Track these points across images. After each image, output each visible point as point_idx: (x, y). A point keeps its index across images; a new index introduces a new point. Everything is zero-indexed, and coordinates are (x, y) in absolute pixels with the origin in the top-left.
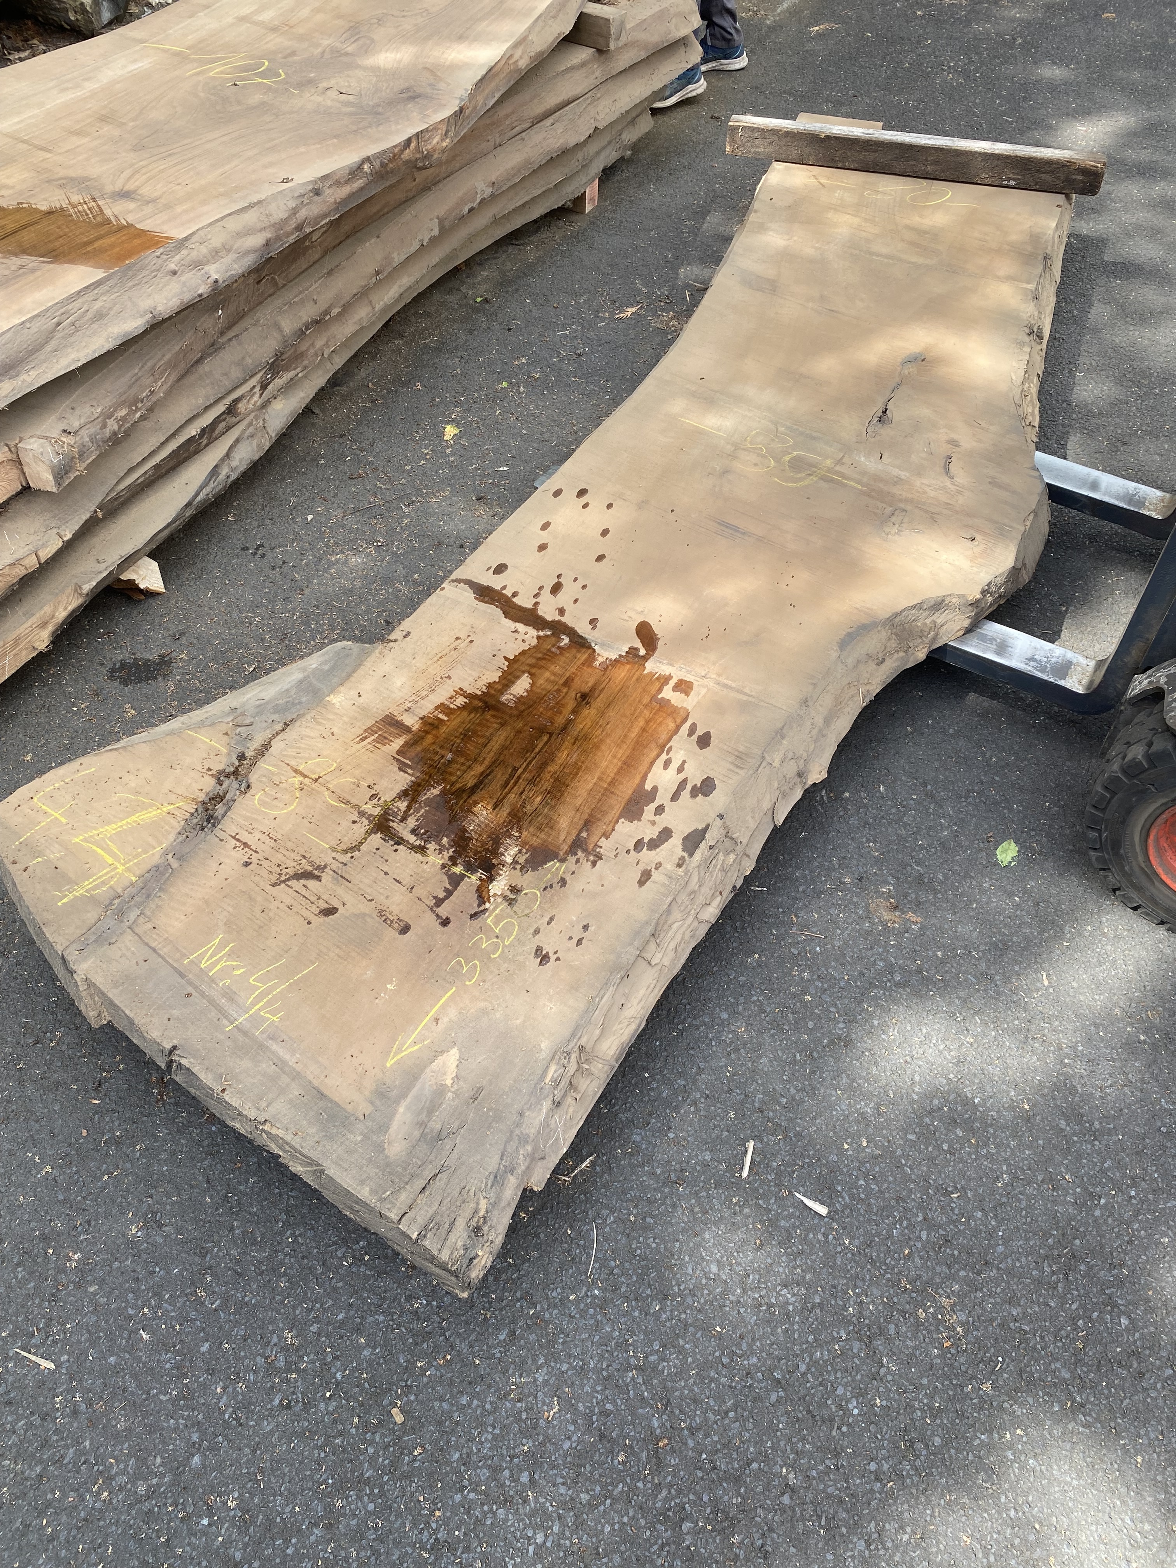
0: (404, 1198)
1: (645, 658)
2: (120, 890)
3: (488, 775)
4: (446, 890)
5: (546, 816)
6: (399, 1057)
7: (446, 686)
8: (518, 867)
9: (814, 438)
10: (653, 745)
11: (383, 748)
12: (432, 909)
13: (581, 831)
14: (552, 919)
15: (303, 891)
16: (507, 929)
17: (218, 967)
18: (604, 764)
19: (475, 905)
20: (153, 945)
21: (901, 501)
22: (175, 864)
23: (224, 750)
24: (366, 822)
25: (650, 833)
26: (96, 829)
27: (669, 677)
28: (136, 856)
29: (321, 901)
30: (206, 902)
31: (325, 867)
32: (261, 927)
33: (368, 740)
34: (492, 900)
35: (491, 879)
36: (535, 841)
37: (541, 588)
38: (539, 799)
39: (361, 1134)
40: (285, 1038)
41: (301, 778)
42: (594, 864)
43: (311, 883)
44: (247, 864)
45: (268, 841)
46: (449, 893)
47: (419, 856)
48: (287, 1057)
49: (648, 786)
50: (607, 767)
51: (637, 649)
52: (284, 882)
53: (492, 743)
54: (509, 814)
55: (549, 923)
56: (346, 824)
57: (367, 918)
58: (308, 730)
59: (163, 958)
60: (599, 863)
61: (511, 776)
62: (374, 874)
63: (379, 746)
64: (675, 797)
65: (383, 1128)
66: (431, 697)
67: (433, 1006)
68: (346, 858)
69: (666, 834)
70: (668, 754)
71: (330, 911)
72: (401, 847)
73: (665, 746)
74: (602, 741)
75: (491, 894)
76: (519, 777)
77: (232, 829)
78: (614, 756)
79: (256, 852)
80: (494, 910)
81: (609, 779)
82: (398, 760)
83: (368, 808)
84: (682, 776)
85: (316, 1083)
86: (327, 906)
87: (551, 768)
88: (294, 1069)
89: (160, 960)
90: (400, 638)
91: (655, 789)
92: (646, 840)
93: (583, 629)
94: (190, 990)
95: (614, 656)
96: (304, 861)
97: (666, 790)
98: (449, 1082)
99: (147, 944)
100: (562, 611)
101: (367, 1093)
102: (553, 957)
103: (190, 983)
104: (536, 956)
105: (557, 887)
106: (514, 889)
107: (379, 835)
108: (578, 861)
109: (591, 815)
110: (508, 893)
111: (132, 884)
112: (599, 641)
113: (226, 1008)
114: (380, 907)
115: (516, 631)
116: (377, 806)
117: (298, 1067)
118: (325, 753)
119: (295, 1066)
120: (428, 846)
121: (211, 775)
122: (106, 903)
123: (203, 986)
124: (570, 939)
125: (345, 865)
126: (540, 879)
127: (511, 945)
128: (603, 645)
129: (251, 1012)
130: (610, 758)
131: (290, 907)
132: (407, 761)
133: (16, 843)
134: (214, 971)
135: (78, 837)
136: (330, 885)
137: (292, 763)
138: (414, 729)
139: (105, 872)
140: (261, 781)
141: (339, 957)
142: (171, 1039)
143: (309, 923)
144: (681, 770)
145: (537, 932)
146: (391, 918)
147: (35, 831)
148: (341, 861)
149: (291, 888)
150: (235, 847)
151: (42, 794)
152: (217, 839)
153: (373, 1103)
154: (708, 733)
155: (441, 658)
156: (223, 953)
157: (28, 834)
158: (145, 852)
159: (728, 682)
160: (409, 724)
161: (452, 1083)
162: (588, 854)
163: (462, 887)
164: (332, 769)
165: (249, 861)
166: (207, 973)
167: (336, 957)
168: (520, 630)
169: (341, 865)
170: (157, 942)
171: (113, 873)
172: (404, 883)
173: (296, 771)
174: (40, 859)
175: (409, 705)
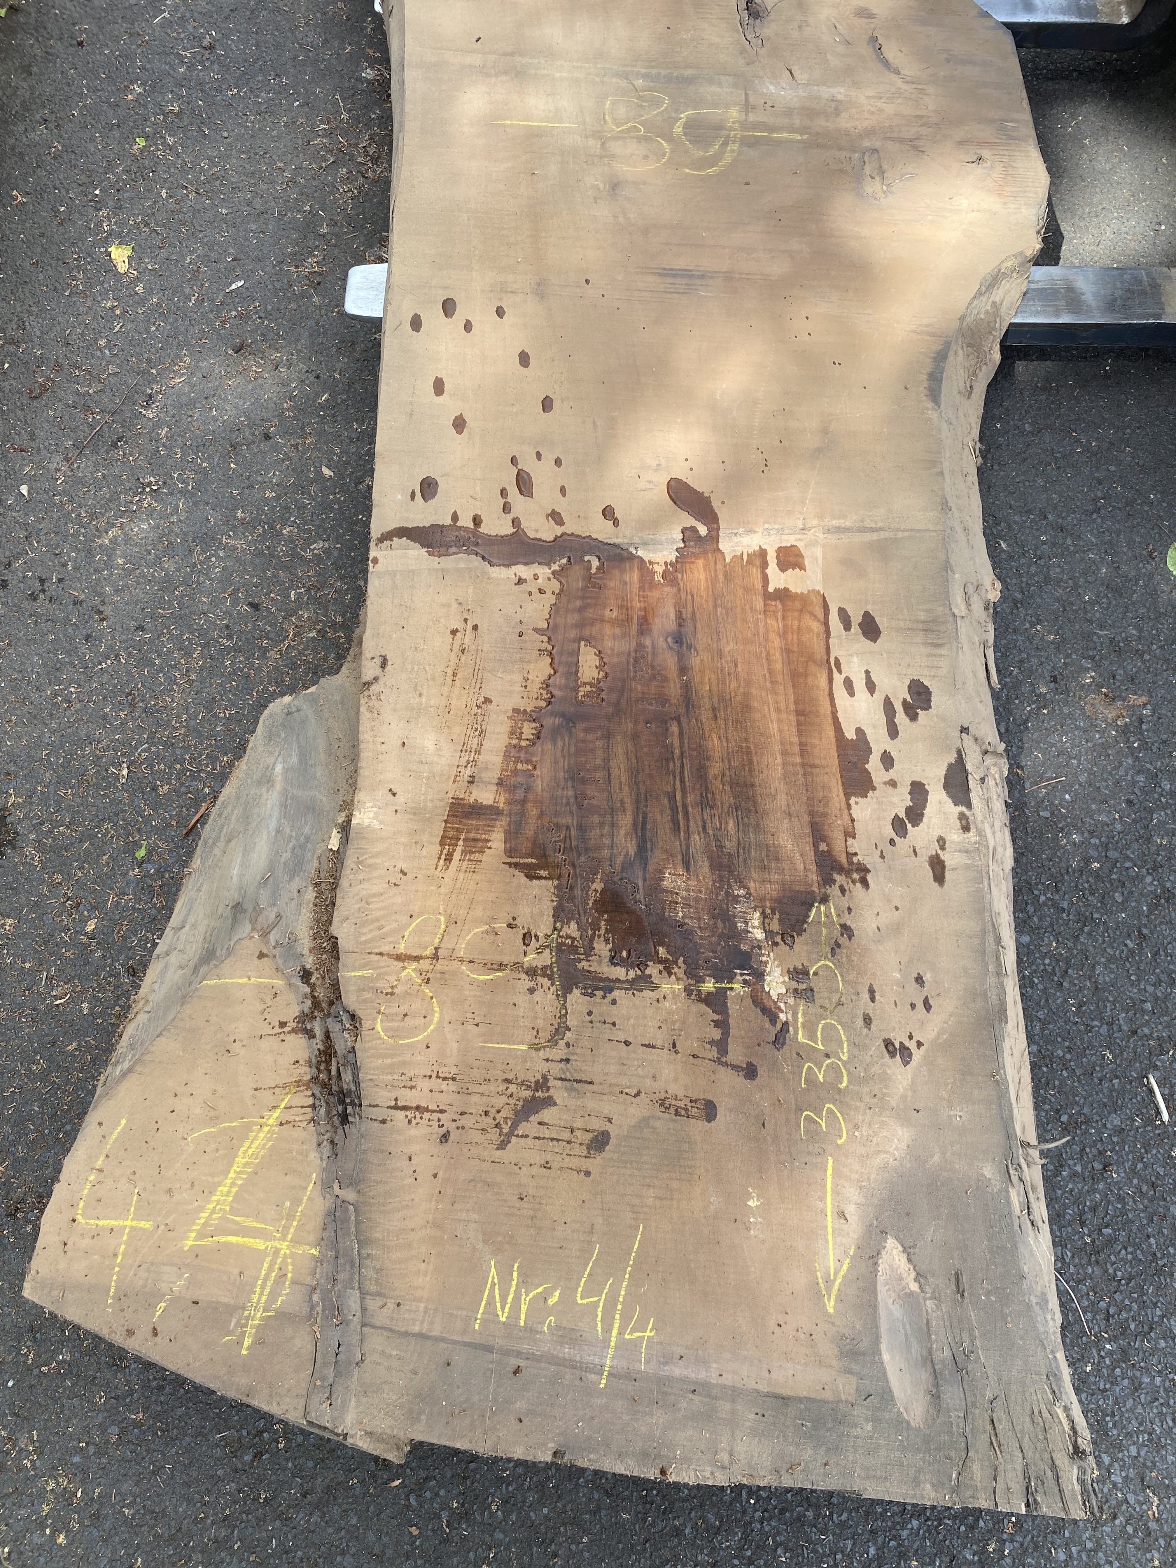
0: (978, 1471)
1: (713, 537)
2: (309, 1280)
3: (644, 824)
4: (717, 1024)
5: (759, 845)
6: (834, 1291)
7: (493, 716)
8: (778, 939)
9: (689, 81)
10: (812, 667)
11: (484, 858)
12: (719, 1061)
13: (816, 846)
14: (872, 991)
15: (546, 1132)
16: (830, 1035)
17: (524, 1308)
18: (774, 728)
19: (767, 1025)
20: (416, 1329)
21: (861, 137)
22: (350, 1195)
23: (279, 983)
24: (546, 982)
25: (900, 802)
26: (201, 1209)
27: (763, 553)
28: (290, 1217)
29: (578, 1133)
30: (436, 1225)
31: (545, 1077)
32: (532, 1218)
33: (457, 856)
34: (782, 1006)
35: (759, 976)
36: (771, 890)
37: (503, 492)
38: (731, 824)
39: (867, 1420)
40: (679, 1351)
41: (414, 965)
42: (865, 883)
43: (547, 1115)
44: (445, 1137)
45: (444, 1086)
46: (723, 1024)
47: (647, 993)
48: (702, 1375)
49: (850, 734)
50: (781, 731)
51: (694, 529)
52: (511, 1134)
53: (615, 772)
54: (712, 867)
55: (873, 1000)
56: (522, 999)
57: (652, 1122)
58: (365, 885)
59: (443, 1340)
60: (869, 878)
61: (674, 809)
62: (614, 1053)
63: (476, 856)
64: (893, 731)
65: (887, 1396)
66: (487, 744)
67: (823, 1199)
68: (559, 1052)
69: (918, 790)
70: (840, 671)
71: (600, 1142)
72: (616, 993)
73: (828, 661)
74: (747, 695)
75: (775, 998)
76: (685, 806)
77: (384, 1097)
78: (778, 710)
79: (442, 1111)
80: (795, 1015)
81: (797, 749)
82: (516, 865)
83: (531, 959)
84: (879, 696)
85: (764, 1388)
86: (590, 1135)
87: (715, 769)
88: (724, 1387)
89: (443, 1345)
90: (378, 671)
91: (859, 731)
92: (902, 815)
93: (601, 530)
94: (514, 1362)
95: (672, 556)
96: (513, 1088)
97: (874, 727)
98: (914, 1287)
99: (406, 1334)
100: (555, 517)
101: (834, 1362)
102: (912, 1045)
103: (507, 1353)
104: (892, 1054)
105: (844, 940)
106: (798, 974)
107: (576, 992)
108: (843, 890)
109: (812, 814)
110: (794, 984)
111: (319, 1260)
112: (636, 540)
113: (578, 1358)
114: (656, 1097)
115: (520, 581)
116: (539, 951)
117: (728, 1380)
118: (415, 908)
119: (721, 1381)
120: (648, 972)
121: (293, 1031)
122: (305, 1310)
123: (525, 1347)
124: (913, 1006)
125: (568, 1060)
126: (817, 943)
127: (852, 1057)
128: (645, 544)
129: (613, 1344)
130: (774, 715)
131: (547, 1166)
132: (530, 860)
133: (110, 1301)
134: (523, 1317)
135: (187, 1238)
136: (573, 1103)
137: (385, 949)
138: (501, 805)
139: (266, 1265)
140: (365, 1001)
141: (661, 1199)
142: (545, 1445)
143: (588, 1174)
144: (871, 687)
145: (868, 1020)
146: (681, 1104)
147: (119, 1265)
148: (558, 1058)
149: (527, 1136)
150: (410, 1122)
151: (82, 1204)
152: (376, 1124)
153: (848, 1371)
154: (867, 615)
155: (454, 675)
156: (514, 1283)
157: (115, 1278)
158: (296, 1202)
159: (835, 523)
160: (490, 802)
161: (920, 1287)
162: (848, 873)
163: (733, 1008)
164: (443, 927)
165: (443, 1130)
166: (517, 1325)
167: (658, 1202)
168: (524, 576)
169: (562, 1065)
170: (418, 1323)
171: (279, 1261)
172: (659, 1044)
173: (399, 958)
174: (163, 1304)
175: (468, 771)
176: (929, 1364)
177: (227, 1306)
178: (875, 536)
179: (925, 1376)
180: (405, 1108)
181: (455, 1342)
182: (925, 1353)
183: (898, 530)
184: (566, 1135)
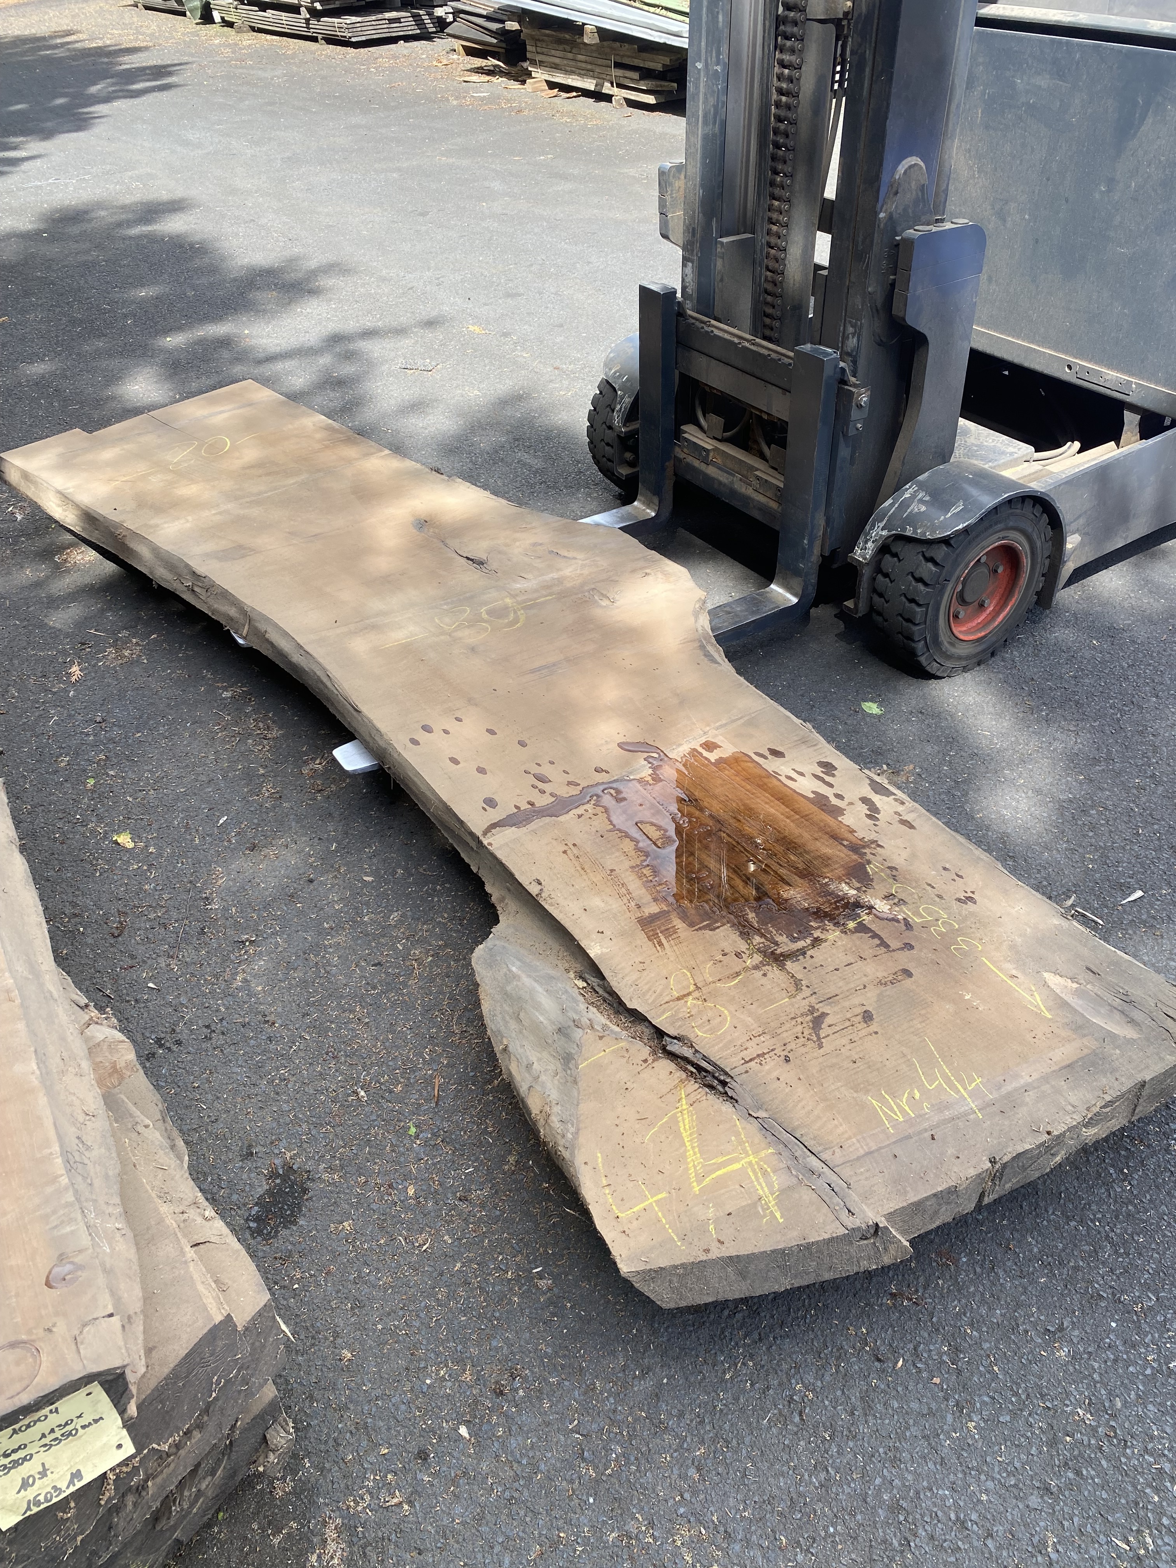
1: (663, 755)
2: (782, 1166)
4: (873, 937)
5: (814, 858)
6: (1043, 1008)
7: (622, 875)
8: (864, 889)
9: (472, 597)
10: (766, 780)
11: (680, 934)
12: (890, 951)
13: (841, 844)
14: (930, 885)
15: (836, 1028)
16: (929, 912)
17: (907, 1108)
18: (772, 811)
19: (897, 924)
20: (862, 1152)
23: (623, 1045)
24: (768, 967)
25: (862, 808)
26: (687, 1169)
27: (694, 750)
28: (741, 1143)
29: (853, 1019)
30: (823, 1100)
31: (812, 1007)
32: (869, 1067)
33: (664, 941)
34: (895, 913)
35: (871, 908)
36: (840, 872)
37: (534, 786)
38: (792, 857)
39: (1114, 1050)
40: (1001, 1079)
41: (691, 997)
42: (880, 846)
43: (828, 1020)
44: (787, 1060)
45: (762, 1039)
46: (875, 936)
47: (824, 945)
48: (1022, 1082)
49: (812, 796)
50: (777, 810)
51: (650, 757)
52: (819, 1039)
54: (801, 878)
55: (933, 887)
56: (764, 981)
57: (884, 994)
58: (627, 978)
59: (881, 1148)
60: (880, 843)
62: (835, 977)
63: (675, 936)
64: (829, 785)
65: (1111, 1035)
66: (631, 888)
67: (998, 976)
68: (807, 992)
70: (780, 775)
71: (867, 1017)
72: (809, 953)
73: (771, 775)
74: (744, 805)
75: (888, 912)
77: (736, 1062)
78: (767, 803)
79: (773, 1050)
80: (905, 913)
81: (792, 813)
82: (700, 929)
83: (751, 962)
84: (808, 775)
85: (1055, 1068)
86: (860, 1017)
87: (760, 840)
88: (1037, 1080)
89: (883, 1151)
90: (540, 887)
91: (814, 792)
93: (602, 778)
94: (927, 1135)
95: (649, 771)
96: (799, 1020)
97: (819, 787)
98: (1075, 985)
99: (859, 1158)
100: (572, 783)
101: (1074, 1036)
102: (970, 895)
103: (920, 1133)
104: (965, 903)
105: (895, 873)
106: (888, 897)
107: (788, 963)
108: (873, 854)
109: (826, 834)
110: (891, 902)
111: (778, 1153)
112: (624, 774)
113: (956, 1113)
114: (875, 983)
115: (580, 816)
116: (751, 956)
117: (1035, 1076)
118: (665, 973)
119: (1033, 1078)
120: (815, 936)
121: (654, 1061)
122: (795, 1180)
123: (926, 1125)
124: (953, 880)
125: (815, 993)
126: (884, 880)
127: (949, 914)
128: (631, 773)
129: (966, 1096)
130: (767, 806)
131: (852, 1041)
132: (705, 923)
133: (679, 1244)
134: (910, 1112)
135: (693, 1187)
136: (836, 1009)
137: (667, 999)
138: (666, 909)
139: (751, 1174)
140: (680, 1027)
141: (923, 1022)
142: (981, 1160)
143: (876, 1033)
144: (802, 774)
145: (940, 897)
146: (890, 978)
147: (667, 1223)
148: (809, 994)
149: (828, 1035)
150: (761, 1064)
151: (614, 1207)
152: (744, 1076)
153: (1084, 1036)
154: (769, 749)
155: (583, 869)
156: (890, 1100)
157: (670, 1231)
158: (738, 1135)
159: (717, 724)
160: (658, 910)
161: (1077, 983)
162: (868, 846)
163: (873, 927)
164: (688, 974)
165: (783, 1058)
166: (911, 1118)
167: (924, 1024)
168: (580, 813)
169: (814, 996)
170: (860, 1149)
171: (756, 1167)
172: (853, 961)
173: (678, 999)
174: (711, 1227)
175: (633, 904)
176: (1115, 1011)
177: (748, 1205)
178: (742, 721)
179: (1117, 1016)
180: (751, 1060)
181: (889, 1145)
182: (1108, 1008)
183: (750, 714)
184: (848, 1024)
